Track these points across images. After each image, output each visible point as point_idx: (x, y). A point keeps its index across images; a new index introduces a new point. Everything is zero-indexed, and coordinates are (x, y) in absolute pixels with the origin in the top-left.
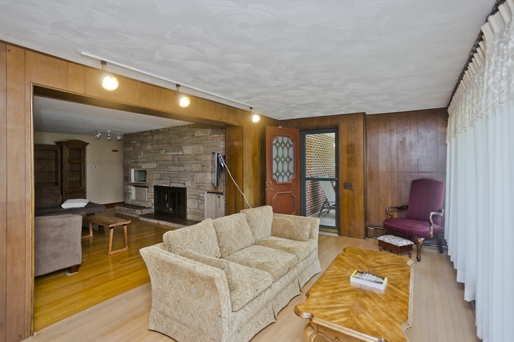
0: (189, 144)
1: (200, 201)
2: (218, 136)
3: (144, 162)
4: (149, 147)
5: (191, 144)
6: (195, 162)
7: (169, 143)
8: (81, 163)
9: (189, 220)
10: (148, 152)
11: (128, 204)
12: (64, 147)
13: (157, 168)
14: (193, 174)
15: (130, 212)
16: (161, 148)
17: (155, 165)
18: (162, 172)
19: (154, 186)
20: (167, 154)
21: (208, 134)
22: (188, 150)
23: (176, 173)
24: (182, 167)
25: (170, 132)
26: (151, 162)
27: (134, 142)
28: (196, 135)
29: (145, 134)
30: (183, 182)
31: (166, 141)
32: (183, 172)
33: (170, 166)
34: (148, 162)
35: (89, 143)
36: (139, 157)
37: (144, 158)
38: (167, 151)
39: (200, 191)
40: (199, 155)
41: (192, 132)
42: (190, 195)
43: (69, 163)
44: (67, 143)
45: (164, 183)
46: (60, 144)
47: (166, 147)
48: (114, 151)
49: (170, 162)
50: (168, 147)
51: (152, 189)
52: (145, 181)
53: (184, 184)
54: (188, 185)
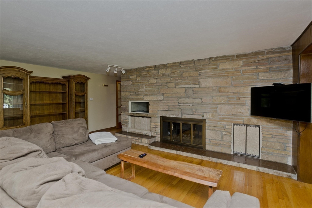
0: (208, 77)
1: (224, 133)
2: (255, 67)
3: (147, 95)
4: (153, 81)
5: (212, 77)
6: (218, 94)
7: (181, 77)
8: (84, 95)
9: (208, 151)
10: (152, 85)
11: (126, 132)
12: (72, 80)
13: (163, 100)
14: (214, 106)
15: (135, 140)
16: (169, 81)
17: (161, 98)
18: (170, 104)
19: (160, 117)
20: (177, 87)
21: (239, 66)
22: (208, 83)
23: (191, 105)
24: (200, 99)
25: (182, 66)
26: (156, 95)
27: (133, 77)
28: (220, 68)
29: (148, 69)
30: (202, 114)
31: (176, 75)
32: (200, 104)
33: (181, 98)
34: (152, 95)
35: (90, 78)
36: (140, 90)
37: (146, 91)
38: (177, 84)
39: (225, 123)
40: (225, 87)
41: (214, 65)
42: (210, 126)
43: (75, 95)
44: (74, 77)
45: (172, 114)
46: (67, 78)
47: (176, 80)
48: (105, 86)
49: (182, 94)
50: (180, 80)
51: (159, 120)
52: (148, 112)
53: (203, 116)
54: (207, 116)
